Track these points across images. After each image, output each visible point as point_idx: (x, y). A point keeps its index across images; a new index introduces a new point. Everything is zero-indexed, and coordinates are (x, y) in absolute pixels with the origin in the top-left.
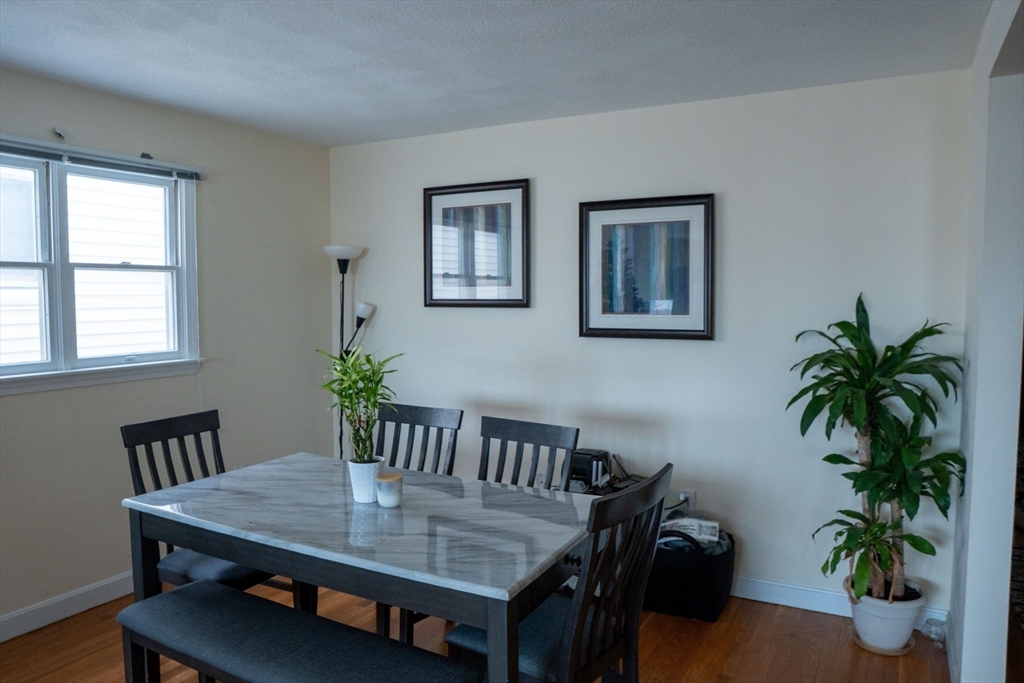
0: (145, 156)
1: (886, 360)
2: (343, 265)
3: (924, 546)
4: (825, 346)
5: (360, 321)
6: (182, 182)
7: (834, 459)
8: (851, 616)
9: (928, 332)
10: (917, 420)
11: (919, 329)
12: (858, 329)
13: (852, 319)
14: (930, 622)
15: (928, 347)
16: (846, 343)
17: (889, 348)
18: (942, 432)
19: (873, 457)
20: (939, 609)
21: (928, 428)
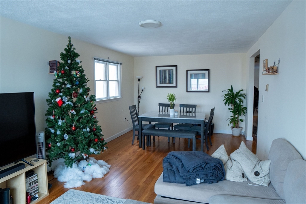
0: (117, 61)
1: (236, 95)
2: (139, 80)
3: (242, 121)
4: (227, 93)
5: (142, 90)
6: (119, 65)
7: (229, 109)
8: (232, 134)
9: (241, 90)
10: (240, 103)
11: (240, 90)
12: (231, 90)
13: (231, 89)
14: (242, 133)
15: (241, 93)
16: (230, 92)
17: (237, 93)
18: (244, 105)
19: (234, 109)
20: (243, 131)
21: (242, 104)
